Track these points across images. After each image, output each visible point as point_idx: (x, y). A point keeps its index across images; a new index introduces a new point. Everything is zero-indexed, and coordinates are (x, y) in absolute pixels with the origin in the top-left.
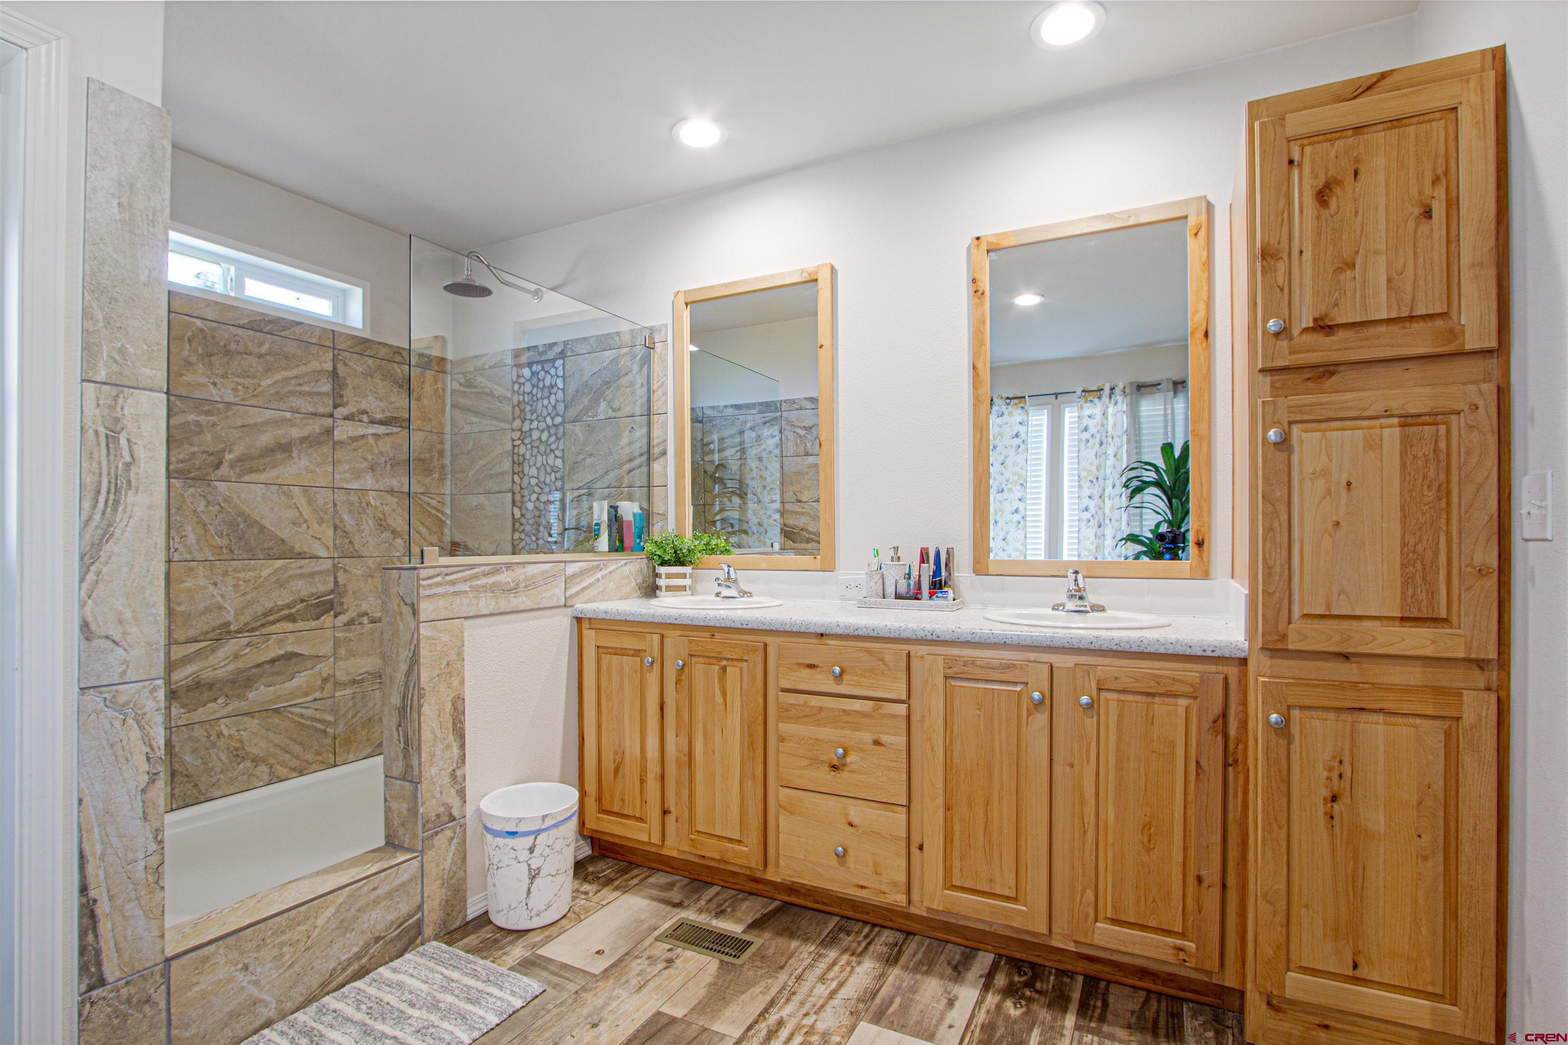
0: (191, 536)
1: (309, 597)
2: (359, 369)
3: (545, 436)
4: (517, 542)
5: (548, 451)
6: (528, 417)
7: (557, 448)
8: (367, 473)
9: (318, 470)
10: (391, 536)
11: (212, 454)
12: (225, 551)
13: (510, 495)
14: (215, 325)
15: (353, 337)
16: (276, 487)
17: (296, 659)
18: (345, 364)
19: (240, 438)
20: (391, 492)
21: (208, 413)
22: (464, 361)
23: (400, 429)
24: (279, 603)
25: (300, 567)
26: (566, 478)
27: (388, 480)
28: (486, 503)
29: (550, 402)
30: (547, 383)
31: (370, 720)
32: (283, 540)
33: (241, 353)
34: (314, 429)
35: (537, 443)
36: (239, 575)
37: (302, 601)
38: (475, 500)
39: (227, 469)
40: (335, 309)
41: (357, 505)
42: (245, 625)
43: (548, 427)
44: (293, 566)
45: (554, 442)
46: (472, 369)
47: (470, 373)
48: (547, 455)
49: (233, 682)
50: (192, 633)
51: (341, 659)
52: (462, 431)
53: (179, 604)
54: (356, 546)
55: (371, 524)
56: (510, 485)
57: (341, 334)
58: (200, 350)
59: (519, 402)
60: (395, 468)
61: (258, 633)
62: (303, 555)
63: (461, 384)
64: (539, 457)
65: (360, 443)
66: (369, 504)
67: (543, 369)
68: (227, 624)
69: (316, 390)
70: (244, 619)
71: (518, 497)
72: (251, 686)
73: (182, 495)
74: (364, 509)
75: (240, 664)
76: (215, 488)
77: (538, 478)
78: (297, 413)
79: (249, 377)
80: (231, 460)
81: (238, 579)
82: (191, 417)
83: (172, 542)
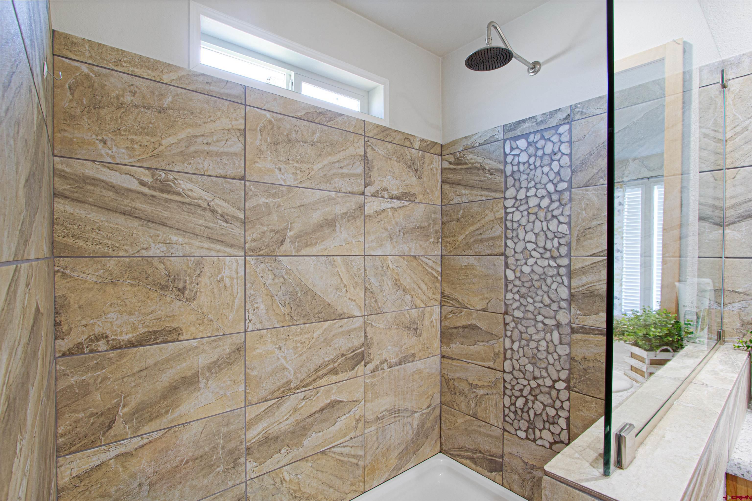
0: (262, 307)
1: (347, 351)
2: (382, 153)
3: (545, 203)
4: (511, 302)
5: (549, 216)
6: (524, 184)
7: (562, 214)
8: (387, 241)
9: (353, 241)
10: (403, 293)
11: (277, 232)
12: (287, 318)
13: (502, 258)
14: (280, 116)
15: (378, 126)
16: (324, 258)
17: (338, 406)
18: (373, 149)
19: (298, 217)
20: (403, 256)
21: (274, 196)
22: (454, 143)
23: (409, 203)
24: (326, 359)
25: (341, 326)
26: (574, 244)
27: (401, 246)
28: (476, 263)
29: (551, 169)
30: (549, 149)
31: (388, 449)
32: (329, 304)
33: (299, 142)
34: (351, 205)
35: (536, 210)
36: (297, 338)
37: (343, 355)
38: (464, 261)
39: (289, 245)
40: (362, 106)
41: (381, 269)
42: (302, 381)
43: (549, 194)
44: (336, 326)
45: (558, 208)
46: (461, 149)
47: (460, 152)
48: (548, 222)
49: (293, 432)
50: (263, 394)
51: (369, 401)
52: (451, 202)
53: (253, 369)
54: (379, 304)
55: (390, 284)
56: (503, 249)
57: (370, 123)
58: (269, 140)
59: (513, 172)
60: (406, 236)
61: (311, 387)
62: (343, 316)
63: (450, 163)
64: (538, 223)
65: (383, 215)
66: (388, 267)
67: (543, 137)
68: (289, 382)
69: (352, 172)
70: (301, 377)
71: (511, 261)
72: (306, 434)
73: (256, 271)
74: (385, 273)
75: (298, 417)
76: (280, 262)
77: (536, 244)
78: (339, 192)
79: (305, 162)
80: (291, 236)
81: (297, 342)
82: (262, 200)
83: (247, 313)
